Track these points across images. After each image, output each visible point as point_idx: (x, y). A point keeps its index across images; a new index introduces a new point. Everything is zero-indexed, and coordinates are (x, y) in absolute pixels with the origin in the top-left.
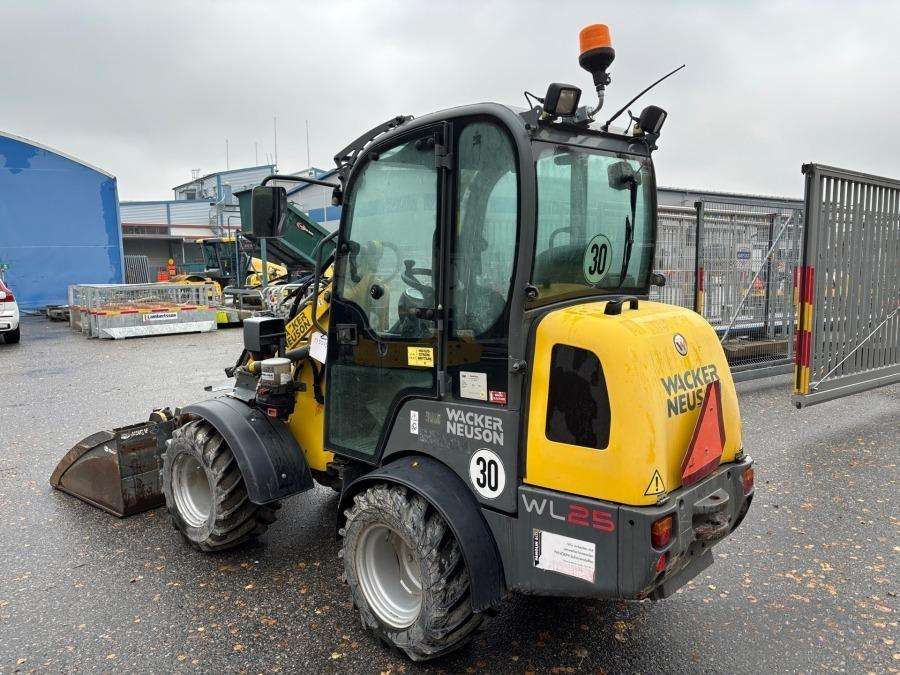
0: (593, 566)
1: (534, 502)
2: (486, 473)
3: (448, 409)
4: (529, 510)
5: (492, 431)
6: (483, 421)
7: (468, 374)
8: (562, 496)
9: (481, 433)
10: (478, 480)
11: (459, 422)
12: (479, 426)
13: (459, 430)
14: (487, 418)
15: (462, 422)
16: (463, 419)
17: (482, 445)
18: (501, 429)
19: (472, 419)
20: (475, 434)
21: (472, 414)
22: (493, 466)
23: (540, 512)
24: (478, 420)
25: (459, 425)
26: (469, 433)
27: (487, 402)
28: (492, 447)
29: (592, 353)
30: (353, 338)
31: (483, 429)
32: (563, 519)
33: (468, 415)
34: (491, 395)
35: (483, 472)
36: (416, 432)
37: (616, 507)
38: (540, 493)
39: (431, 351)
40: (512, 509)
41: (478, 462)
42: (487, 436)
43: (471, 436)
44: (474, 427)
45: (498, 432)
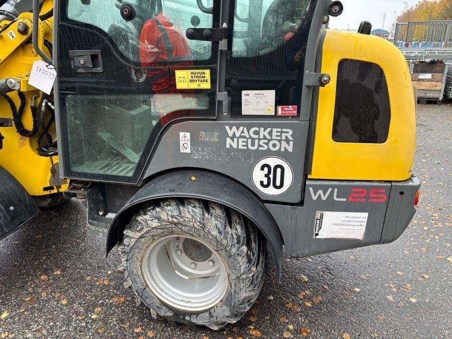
1: (320, 192)
2: (271, 176)
3: (227, 128)
4: (315, 198)
5: (280, 141)
6: (270, 133)
7: (252, 93)
8: (345, 183)
9: (267, 144)
10: (262, 183)
11: (241, 137)
12: (265, 138)
13: (241, 144)
14: (275, 130)
15: (245, 137)
16: (246, 134)
18: (291, 138)
19: (256, 133)
20: (259, 146)
21: (257, 129)
22: (279, 170)
23: (324, 198)
24: (263, 133)
25: (241, 140)
26: (253, 145)
27: (276, 116)
28: (278, 154)
29: (376, 65)
30: (95, 65)
31: (269, 141)
32: (345, 200)
33: (252, 130)
34: (280, 109)
35: (267, 176)
36: (188, 151)
37: (389, 184)
38: (325, 183)
39: (207, 73)
40: (297, 200)
41: (262, 168)
42: (274, 145)
43: (255, 147)
44: (259, 139)
45: (287, 141)
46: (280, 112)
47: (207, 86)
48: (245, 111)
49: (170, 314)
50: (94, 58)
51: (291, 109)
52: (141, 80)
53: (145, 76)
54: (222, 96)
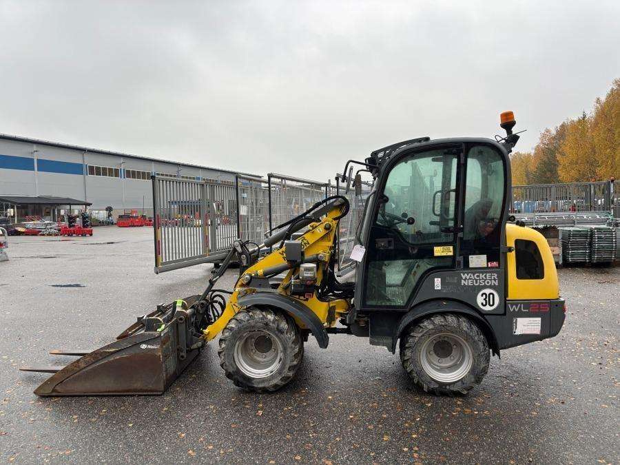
0: (540, 327)
1: (514, 306)
2: (487, 299)
3: (462, 274)
4: (512, 310)
5: (491, 280)
6: (486, 276)
7: (474, 256)
8: (526, 302)
9: (484, 282)
10: (482, 304)
11: (470, 279)
12: (483, 279)
13: (470, 283)
14: (488, 274)
15: (472, 279)
16: (472, 277)
17: (485, 287)
18: (496, 278)
19: (478, 276)
20: (480, 283)
21: (478, 274)
22: (491, 296)
23: (516, 310)
24: (482, 276)
25: (470, 281)
26: (476, 282)
27: (488, 268)
28: (490, 287)
29: (533, 242)
30: (390, 246)
31: (485, 280)
32: (528, 311)
33: (475, 275)
34: (489, 264)
35: (485, 299)
36: (440, 288)
37: (549, 301)
38: (516, 302)
39: (451, 248)
40: (503, 312)
41: (482, 295)
42: (488, 282)
43: (478, 284)
44: (480, 280)
45: (495, 280)
46: (489, 266)
47: (451, 254)
48: (471, 265)
49: (437, 386)
50: (389, 242)
51: (495, 264)
52: (414, 252)
53: (416, 251)
54: (460, 259)
